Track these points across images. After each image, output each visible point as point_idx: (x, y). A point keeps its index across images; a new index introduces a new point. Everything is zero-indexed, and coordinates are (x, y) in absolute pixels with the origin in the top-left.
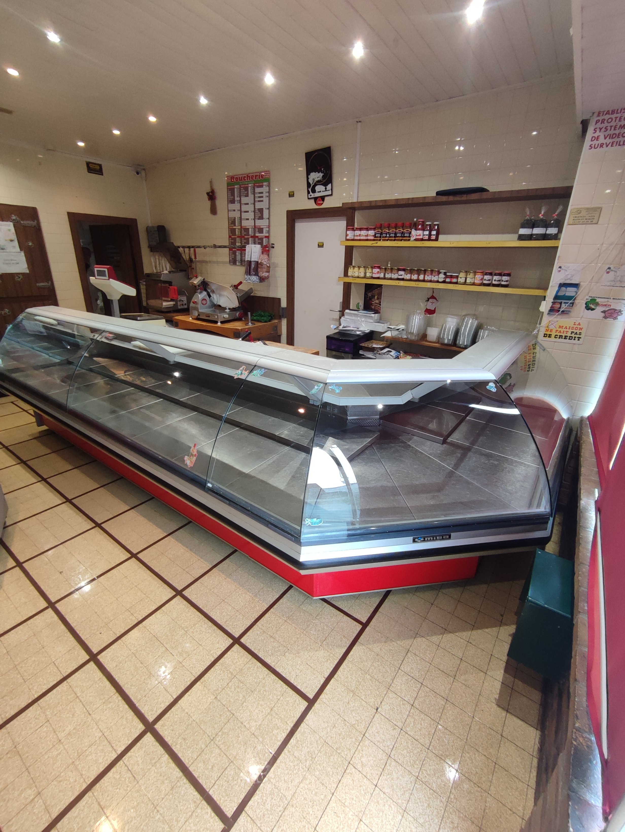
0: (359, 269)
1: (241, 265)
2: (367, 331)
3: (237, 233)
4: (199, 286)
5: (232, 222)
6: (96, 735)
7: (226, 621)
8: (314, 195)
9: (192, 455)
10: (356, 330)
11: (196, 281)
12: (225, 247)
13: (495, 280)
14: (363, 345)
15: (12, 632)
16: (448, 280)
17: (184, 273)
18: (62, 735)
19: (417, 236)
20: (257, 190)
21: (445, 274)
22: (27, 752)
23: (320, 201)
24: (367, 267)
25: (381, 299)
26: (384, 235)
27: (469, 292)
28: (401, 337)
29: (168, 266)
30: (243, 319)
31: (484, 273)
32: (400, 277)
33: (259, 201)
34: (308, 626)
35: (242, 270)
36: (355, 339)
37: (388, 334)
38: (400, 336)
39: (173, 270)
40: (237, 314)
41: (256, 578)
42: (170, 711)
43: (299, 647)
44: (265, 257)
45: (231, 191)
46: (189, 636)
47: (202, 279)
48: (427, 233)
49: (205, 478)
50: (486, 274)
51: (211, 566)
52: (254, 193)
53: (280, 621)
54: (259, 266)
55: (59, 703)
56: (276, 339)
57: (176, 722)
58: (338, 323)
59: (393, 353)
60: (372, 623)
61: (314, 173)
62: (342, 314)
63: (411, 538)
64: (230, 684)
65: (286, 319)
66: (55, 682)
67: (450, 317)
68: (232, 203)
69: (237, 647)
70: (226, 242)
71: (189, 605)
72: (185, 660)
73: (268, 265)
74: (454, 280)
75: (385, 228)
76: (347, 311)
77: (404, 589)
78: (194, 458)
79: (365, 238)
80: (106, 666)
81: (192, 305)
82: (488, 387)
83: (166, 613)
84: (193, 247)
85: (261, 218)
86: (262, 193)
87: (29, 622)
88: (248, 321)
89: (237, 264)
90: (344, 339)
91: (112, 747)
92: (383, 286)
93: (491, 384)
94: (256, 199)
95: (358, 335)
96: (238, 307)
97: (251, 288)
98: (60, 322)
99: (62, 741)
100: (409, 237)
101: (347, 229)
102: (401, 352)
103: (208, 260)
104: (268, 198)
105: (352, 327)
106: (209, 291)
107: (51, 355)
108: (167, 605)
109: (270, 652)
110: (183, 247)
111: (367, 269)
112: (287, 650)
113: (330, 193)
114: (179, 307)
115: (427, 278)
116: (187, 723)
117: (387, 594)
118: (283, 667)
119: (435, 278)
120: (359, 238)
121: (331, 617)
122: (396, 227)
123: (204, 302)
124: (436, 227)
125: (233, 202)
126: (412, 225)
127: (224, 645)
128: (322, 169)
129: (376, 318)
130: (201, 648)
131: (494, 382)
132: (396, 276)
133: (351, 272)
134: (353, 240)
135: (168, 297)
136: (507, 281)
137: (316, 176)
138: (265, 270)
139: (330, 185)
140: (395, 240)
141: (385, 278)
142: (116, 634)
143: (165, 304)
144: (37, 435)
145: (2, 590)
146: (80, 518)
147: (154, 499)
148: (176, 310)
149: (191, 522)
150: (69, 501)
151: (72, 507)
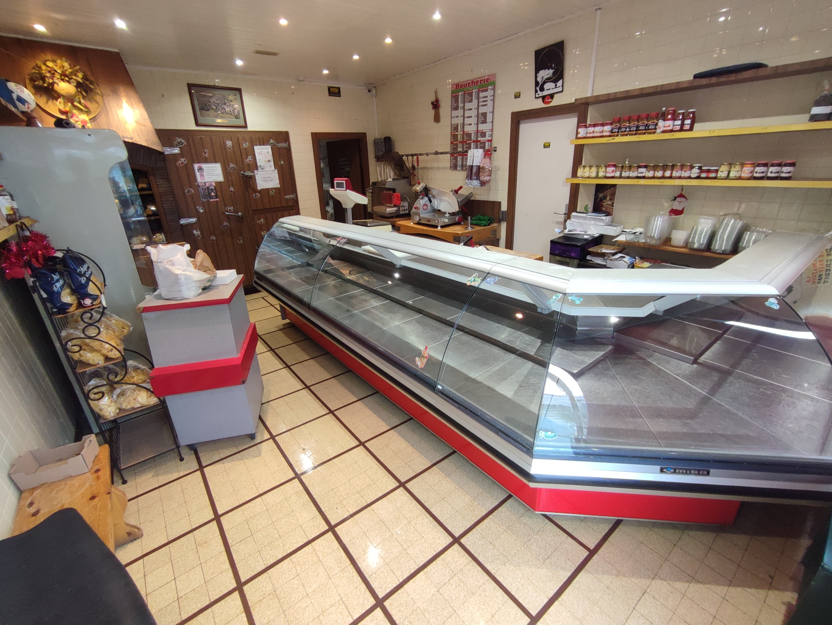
0: (590, 169)
1: (462, 169)
2: (596, 235)
3: (459, 139)
4: (421, 192)
5: (455, 128)
6: (336, 597)
7: (446, 519)
8: (542, 94)
9: (423, 357)
10: (584, 234)
11: (418, 188)
12: (446, 153)
13: (771, 172)
14: (591, 249)
15: (270, 493)
16: (703, 175)
17: (406, 180)
18: (309, 591)
19: (665, 127)
20: (482, 95)
21: (700, 168)
22: (283, 598)
23: (548, 99)
24: (600, 166)
25: (614, 200)
26: (623, 130)
27: (730, 188)
28: (638, 242)
29: (392, 174)
30: (462, 223)
31: (756, 165)
32: (640, 175)
33: (483, 106)
34: (529, 540)
35: (464, 174)
36: (582, 243)
37: (622, 238)
38: (636, 241)
39: (396, 177)
40: (457, 218)
41: (475, 482)
42: (397, 593)
43: (519, 561)
44: (487, 160)
45: (455, 98)
46: (412, 527)
47: (424, 185)
48: (679, 122)
49: (436, 380)
50: (759, 165)
51: (431, 464)
52: (478, 98)
53: (499, 529)
54: (481, 170)
55: (306, 562)
56: (494, 242)
57: (403, 604)
58: (563, 226)
59: (627, 259)
60: (600, 552)
61: (543, 71)
62: (568, 216)
63: (658, 468)
64: (451, 581)
65: (506, 223)
66: (303, 543)
67: (704, 218)
68: (455, 110)
69: (456, 546)
70: (448, 149)
71: (412, 498)
72: (409, 549)
73: (490, 169)
74: (713, 175)
75: (624, 121)
76: (574, 214)
77: (638, 521)
78: (425, 360)
79: (599, 135)
80: (341, 538)
81: (413, 210)
82: (767, 303)
83: (391, 501)
84: (416, 155)
85: (484, 122)
86: (486, 97)
87: (281, 487)
88: (468, 225)
89: (458, 169)
90: (568, 243)
91: (349, 612)
92: (617, 186)
93: (772, 300)
94: (480, 104)
95: (586, 240)
96: (458, 212)
97: (472, 192)
98: (302, 229)
99: (309, 595)
100: (655, 129)
101: (578, 127)
102: (637, 258)
103: (429, 166)
104: (492, 102)
105: (578, 230)
106: (430, 196)
107: (294, 257)
108: (391, 494)
109: (490, 558)
110: (407, 156)
111: (600, 168)
112: (507, 560)
113: (560, 89)
114: (401, 213)
115: (675, 174)
116: (412, 608)
117: (617, 524)
118: (503, 576)
119: (686, 174)
120: (592, 135)
121: (554, 536)
122: (639, 119)
123: (425, 207)
124: (691, 116)
125: (456, 108)
126: (660, 115)
127: (444, 542)
128: (553, 65)
129: (607, 221)
130: (424, 541)
131: (777, 298)
132: (635, 174)
133: (580, 172)
134: (584, 138)
135: (391, 204)
136: (789, 172)
137: (545, 73)
138: (486, 174)
139: (561, 81)
140: (636, 134)
141: (621, 177)
142: (349, 512)
143: (389, 210)
144: (282, 327)
145: (261, 457)
146: (317, 404)
147: (378, 394)
148: (399, 216)
149: (412, 419)
150: (307, 387)
151: (310, 393)
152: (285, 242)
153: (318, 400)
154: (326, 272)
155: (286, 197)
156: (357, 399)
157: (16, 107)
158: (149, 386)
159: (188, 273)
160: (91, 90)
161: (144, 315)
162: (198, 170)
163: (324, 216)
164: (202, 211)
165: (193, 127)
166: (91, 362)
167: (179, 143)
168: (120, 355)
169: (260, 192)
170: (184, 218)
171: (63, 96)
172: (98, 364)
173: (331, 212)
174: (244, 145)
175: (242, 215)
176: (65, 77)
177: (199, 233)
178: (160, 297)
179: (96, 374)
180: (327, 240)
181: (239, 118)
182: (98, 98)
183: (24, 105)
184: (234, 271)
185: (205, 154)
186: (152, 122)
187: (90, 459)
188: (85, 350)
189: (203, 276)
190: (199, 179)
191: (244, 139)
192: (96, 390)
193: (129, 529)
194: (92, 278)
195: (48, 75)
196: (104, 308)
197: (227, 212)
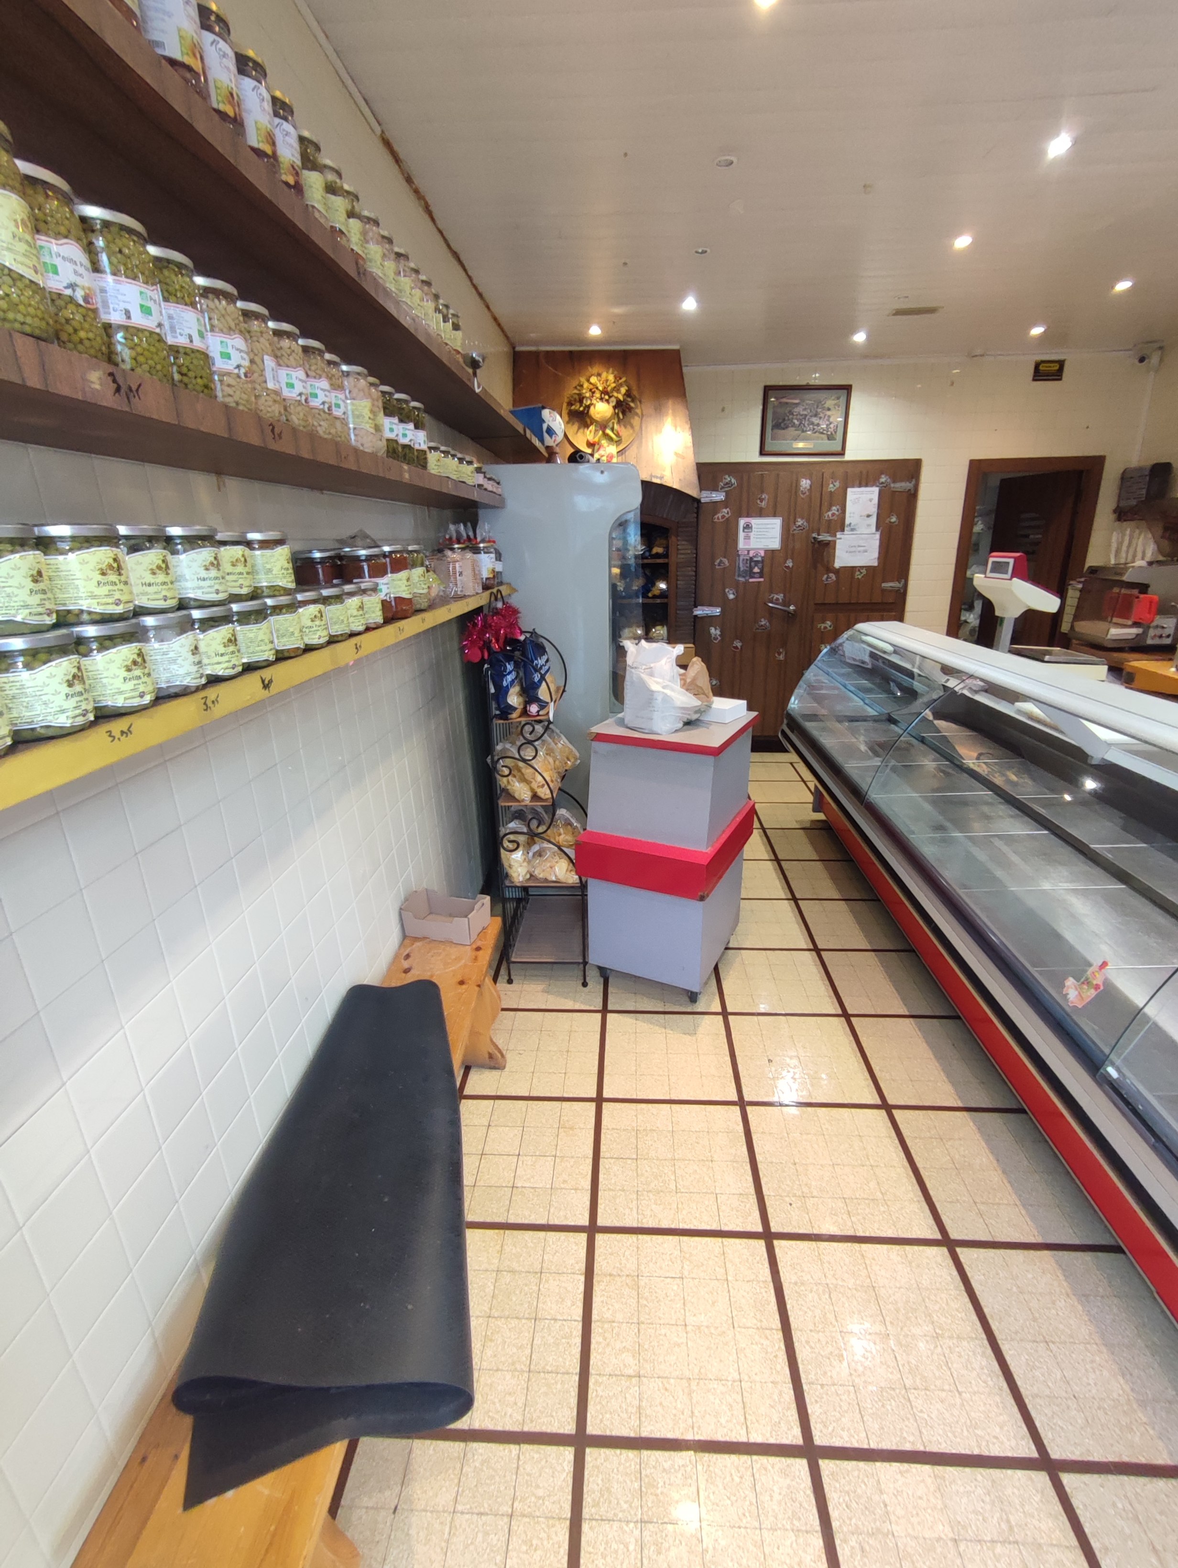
6: (731, 1370)
9: (1088, 982)
18: (691, 1321)
22: (646, 1299)
42: (854, 1463)
49: (1107, 1051)
55: (702, 1264)
66: (708, 1228)
69: (1043, 1478)
78: (1092, 993)
80: (779, 1267)
91: (745, 1421)
99: (688, 1329)
107: (867, 701)
108: (916, 1248)
114: (1150, 642)
127: (1012, 1445)
130: (958, 1401)
135: (1127, 617)
142: (811, 1227)
143: (1118, 632)
144: (808, 825)
145: (694, 1038)
146: (823, 988)
147: (957, 1021)
148: (1139, 648)
149: (1024, 1112)
150: (817, 950)
151: (819, 963)
152: (860, 669)
153: (827, 982)
154: (922, 740)
155: (883, 585)
156: (907, 1013)
157: (542, 441)
158: (572, 853)
159: (668, 692)
160: (630, 409)
161: (596, 745)
162: (744, 528)
163: (954, 629)
164: (731, 597)
165: (754, 456)
166: (516, 795)
167: (727, 484)
168: (550, 796)
169: (837, 572)
170: (702, 605)
171: (596, 422)
172: (523, 800)
173: (972, 625)
174: (831, 486)
175: (794, 610)
176: (606, 395)
177: (718, 632)
178: (621, 723)
179: (519, 815)
180: (942, 679)
181: (835, 439)
182: (636, 421)
183: (551, 437)
184: (743, 703)
185: (761, 502)
186: (696, 453)
187: (476, 929)
188: (515, 776)
189: (693, 702)
190: (741, 545)
191: (833, 477)
192: (512, 837)
193: (492, 1050)
194: (547, 677)
195: (588, 395)
196: (550, 722)
197: (772, 602)
